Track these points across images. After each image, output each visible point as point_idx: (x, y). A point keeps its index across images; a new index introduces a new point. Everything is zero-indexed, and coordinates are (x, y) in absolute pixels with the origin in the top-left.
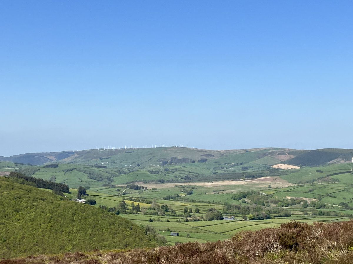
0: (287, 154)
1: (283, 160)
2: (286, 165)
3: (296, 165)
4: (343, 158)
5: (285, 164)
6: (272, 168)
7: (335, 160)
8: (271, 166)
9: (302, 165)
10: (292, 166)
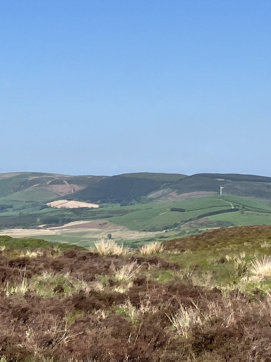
0: (66, 182)
1: (62, 193)
2: (72, 201)
3: (92, 202)
4: (174, 189)
5: (70, 200)
6: (50, 207)
7: (160, 192)
8: (48, 204)
9: (103, 202)
10: (85, 203)
